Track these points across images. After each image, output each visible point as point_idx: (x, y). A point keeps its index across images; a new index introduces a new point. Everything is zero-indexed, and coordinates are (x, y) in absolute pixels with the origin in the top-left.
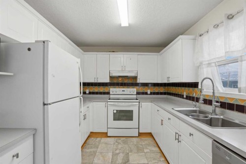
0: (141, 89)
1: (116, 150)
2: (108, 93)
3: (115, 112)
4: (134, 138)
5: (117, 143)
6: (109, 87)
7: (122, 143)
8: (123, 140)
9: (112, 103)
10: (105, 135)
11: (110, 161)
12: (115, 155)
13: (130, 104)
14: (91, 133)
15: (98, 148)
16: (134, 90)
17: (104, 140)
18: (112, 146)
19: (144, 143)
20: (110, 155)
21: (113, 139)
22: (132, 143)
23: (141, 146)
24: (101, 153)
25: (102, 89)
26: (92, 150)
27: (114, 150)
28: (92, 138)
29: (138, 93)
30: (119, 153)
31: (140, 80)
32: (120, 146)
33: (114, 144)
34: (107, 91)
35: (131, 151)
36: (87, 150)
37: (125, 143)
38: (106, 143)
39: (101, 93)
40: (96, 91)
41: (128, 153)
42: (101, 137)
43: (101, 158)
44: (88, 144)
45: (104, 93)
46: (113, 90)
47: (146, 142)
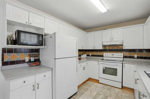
0: (127, 54)
1: (100, 92)
2: (102, 56)
3: (104, 68)
4: (117, 89)
5: (103, 88)
6: (103, 52)
7: (106, 89)
8: (108, 88)
9: (102, 62)
10: (97, 81)
11: (93, 97)
12: (98, 94)
13: (115, 64)
14: (90, 78)
15: (90, 87)
16: (121, 55)
17: (96, 84)
18: (99, 89)
19: (124, 95)
20: (95, 93)
21: (102, 85)
22: (114, 91)
23: (120, 96)
24: (91, 90)
25: (98, 53)
26: (87, 87)
27: (99, 91)
28: (90, 81)
29: (124, 57)
30: (101, 94)
31: (126, 47)
32: (104, 90)
33: (101, 88)
34: (102, 55)
35: (110, 96)
36: (84, 87)
37: (108, 89)
38: (96, 86)
39: (98, 56)
40: (95, 54)
41: (107, 97)
42: (95, 82)
43: (90, 93)
44: (86, 84)
45: (100, 56)
46: (105, 54)
47: (126, 94)
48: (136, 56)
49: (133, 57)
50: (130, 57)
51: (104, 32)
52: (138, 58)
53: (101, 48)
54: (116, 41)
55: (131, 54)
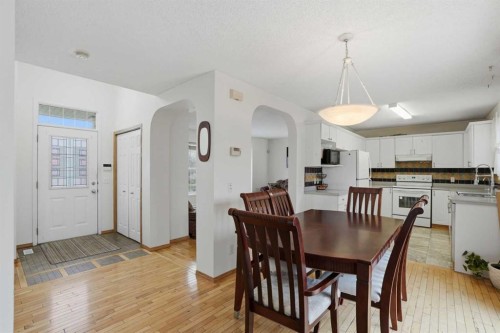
0: (440, 176)
2: (394, 180)
3: (401, 198)
6: (395, 173)
16: (429, 177)
25: (386, 176)
29: (434, 181)
31: (436, 165)
34: (392, 178)
46: (399, 177)
48: (453, 179)
49: (449, 182)
50: (443, 181)
51: (399, 139)
52: (456, 182)
53: (393, 166)
54: (420, 156)
55: (445, 177)
